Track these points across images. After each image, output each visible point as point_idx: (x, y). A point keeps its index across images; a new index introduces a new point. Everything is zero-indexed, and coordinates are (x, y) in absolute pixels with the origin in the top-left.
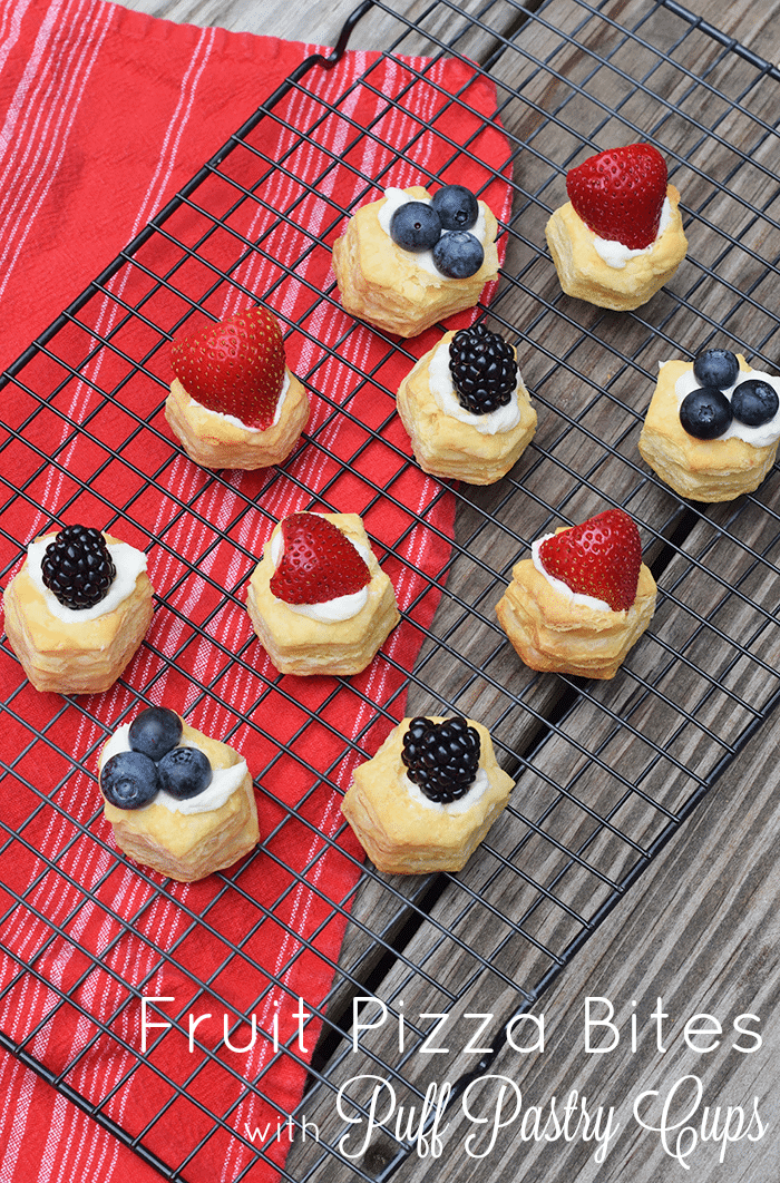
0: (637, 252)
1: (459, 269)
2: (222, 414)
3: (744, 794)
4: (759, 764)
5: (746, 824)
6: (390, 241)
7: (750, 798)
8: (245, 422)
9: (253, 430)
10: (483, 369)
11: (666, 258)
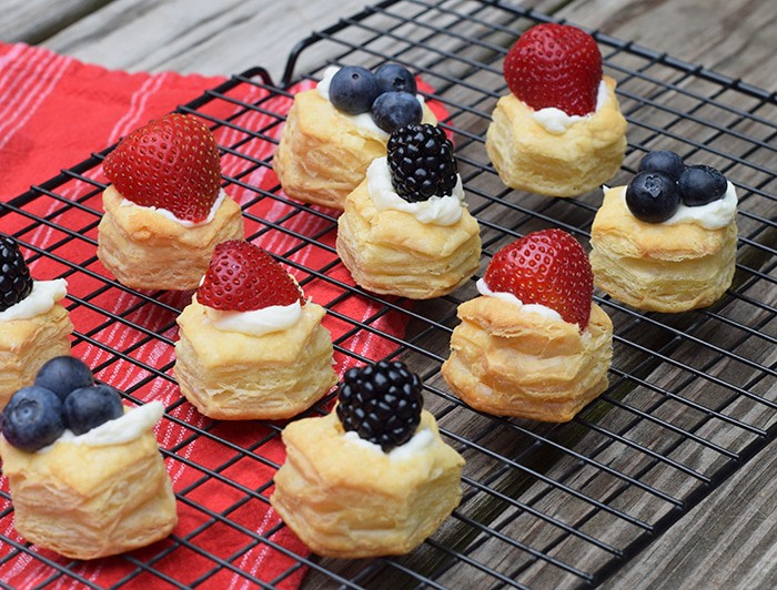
0: (575, 118)
1: (397, 116)
2: (153, 208)
3: (726, 546)
4: (740, 524)
5: (731, 567)
6: (329, 105)
7: (732, 549)
8: (178, 216)
9: (186, 223)
10: (421, 145)
11: (605, 129)
